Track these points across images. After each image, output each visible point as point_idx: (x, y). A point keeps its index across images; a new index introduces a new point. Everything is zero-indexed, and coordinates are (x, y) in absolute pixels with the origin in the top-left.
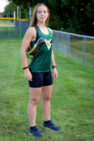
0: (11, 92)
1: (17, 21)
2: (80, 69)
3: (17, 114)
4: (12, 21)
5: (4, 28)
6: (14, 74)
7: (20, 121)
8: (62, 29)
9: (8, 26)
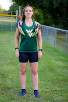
0: (6, 68)
1: (18, 17)
2: (62, 56)
3: (9, 82)
4: (15, 17)
5: (8, 23)
6: (11, 56)
7: (10, 86)
8: (54, 25)
9: (11, 21)
